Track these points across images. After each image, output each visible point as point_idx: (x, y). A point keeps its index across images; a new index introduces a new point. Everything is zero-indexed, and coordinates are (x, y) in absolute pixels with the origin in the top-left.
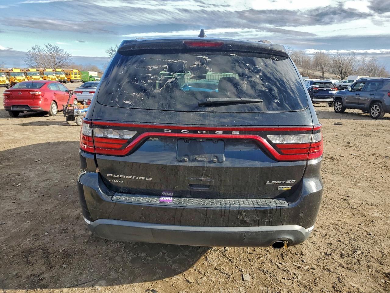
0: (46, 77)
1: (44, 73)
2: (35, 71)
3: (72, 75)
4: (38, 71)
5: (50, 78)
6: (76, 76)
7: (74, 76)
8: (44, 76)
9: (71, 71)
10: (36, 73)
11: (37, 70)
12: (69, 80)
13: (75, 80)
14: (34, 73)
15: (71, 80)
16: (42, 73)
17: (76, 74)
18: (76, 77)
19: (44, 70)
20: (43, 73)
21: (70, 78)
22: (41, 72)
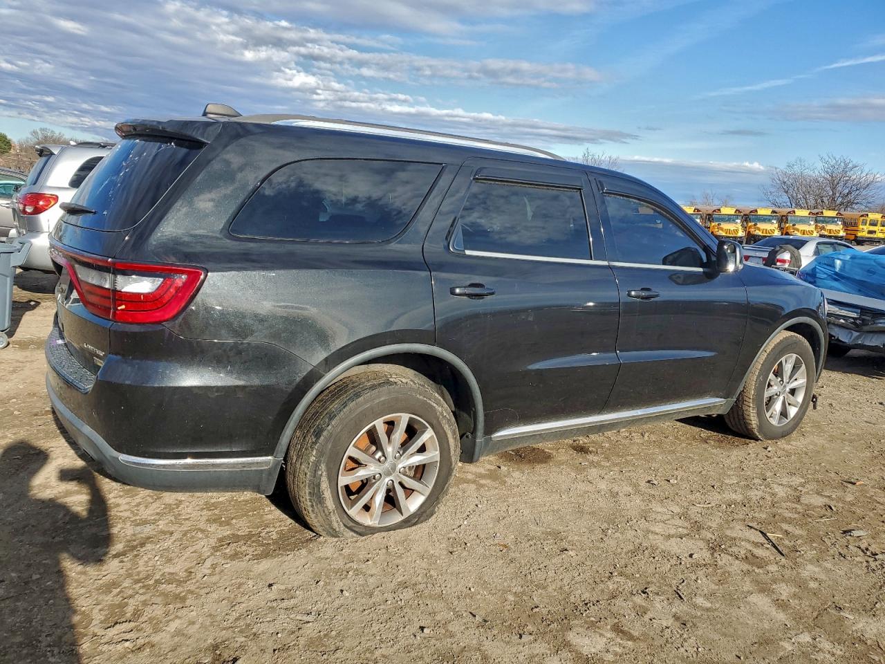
0: (790, 227)
1: (789, 218)
2: (769, 214)
3: (861, 227)
4: (775, 214)
5: (798, 230)
6: (872, 228)
7: (867, 228)
8: (787, 225)
9: (862, 216)
10: (770, 218)
11: (774, 212)
12: (853, 237)
13: (868, 238)
14: (765, 217)
15: (856, 237)
16: (782, 220)
17: (874, 224)
18: (870, 232)
19: (789, 212)
20: (787, 219)
21: (855, 233)
22: (783, 216)
